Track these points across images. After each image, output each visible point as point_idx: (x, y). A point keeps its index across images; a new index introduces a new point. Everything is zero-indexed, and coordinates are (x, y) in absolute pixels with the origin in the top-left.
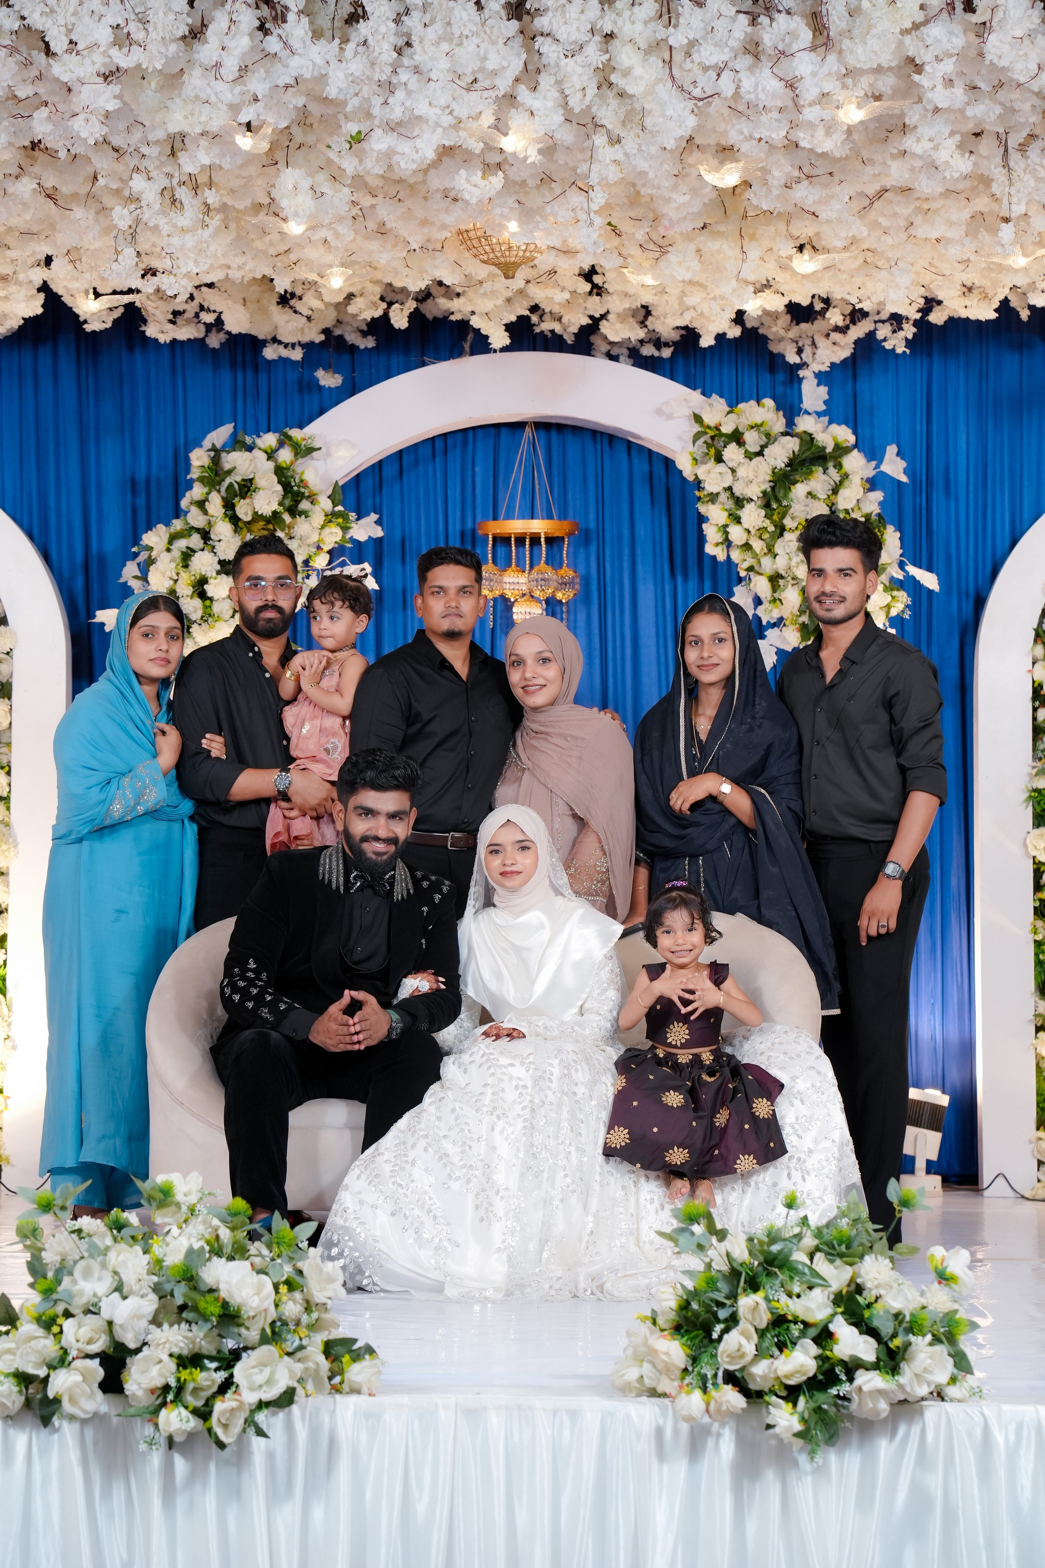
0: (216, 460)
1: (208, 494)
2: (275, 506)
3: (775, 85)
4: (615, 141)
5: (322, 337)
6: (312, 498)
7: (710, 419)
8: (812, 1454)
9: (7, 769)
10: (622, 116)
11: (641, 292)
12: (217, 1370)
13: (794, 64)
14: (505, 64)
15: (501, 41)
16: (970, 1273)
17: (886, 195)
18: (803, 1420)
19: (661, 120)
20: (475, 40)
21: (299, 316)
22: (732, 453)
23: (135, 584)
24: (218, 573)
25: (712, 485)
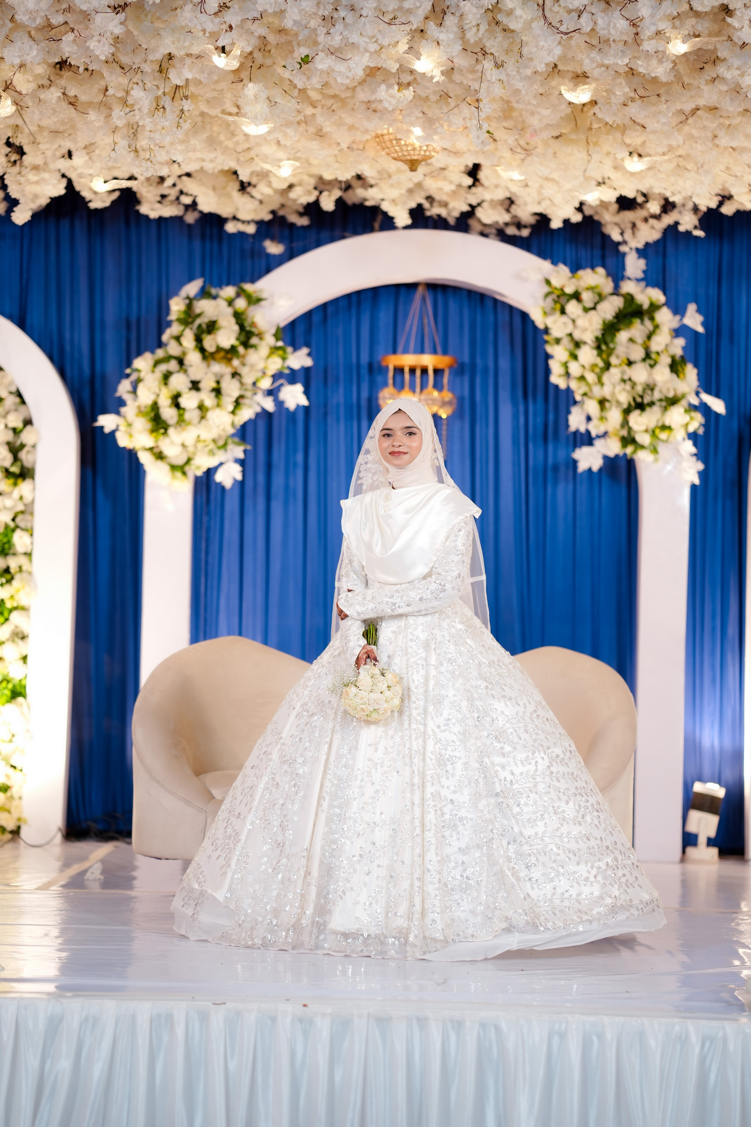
0: (190, 306)
1: (183, 330)
2: (233, 341)
3: (622, 24)
4: (499, 66)
5: (270, 216)
6: (260, 336)
7: (556, 282)
9: (30, 532)
10: (506, 46)
11: (510, 185)
13: (638, 7)
14: (418, 4)
17: (698, 112)
19: (535, 49)
21: (253, 200)
22: (572, 307)
23: (127, 397)
24: (190, 389)
25: (556, 332)
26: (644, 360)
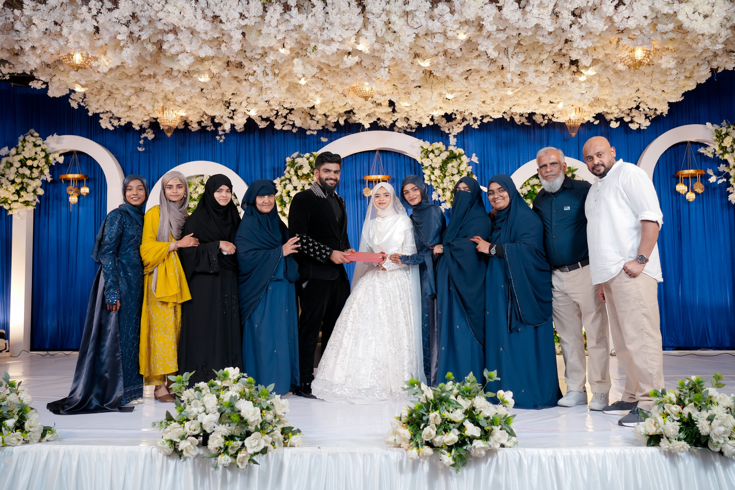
0: (293, 161)
1: (291, 169)
2: (308, 171)
3: (438, 24)
4: (391, 45)
5: (322, 128)
7: (425, 147)
8: (457, 471)
10: (394, 38)
11: (405, 109)
12: (240, 440)
13: (445, 18)
14: (357, 21)
15: (356, 14)
16: (513, 401)
17: (472, 73)
18: (454, 459)
19: (405, 37)
20: (348, 14)
21: (315, 122)
22: (431, 155)
24: (293, 190)
25: (426, 165)
26: (458, 173)
